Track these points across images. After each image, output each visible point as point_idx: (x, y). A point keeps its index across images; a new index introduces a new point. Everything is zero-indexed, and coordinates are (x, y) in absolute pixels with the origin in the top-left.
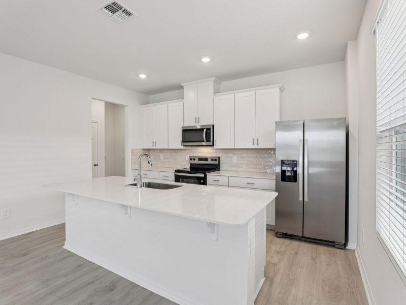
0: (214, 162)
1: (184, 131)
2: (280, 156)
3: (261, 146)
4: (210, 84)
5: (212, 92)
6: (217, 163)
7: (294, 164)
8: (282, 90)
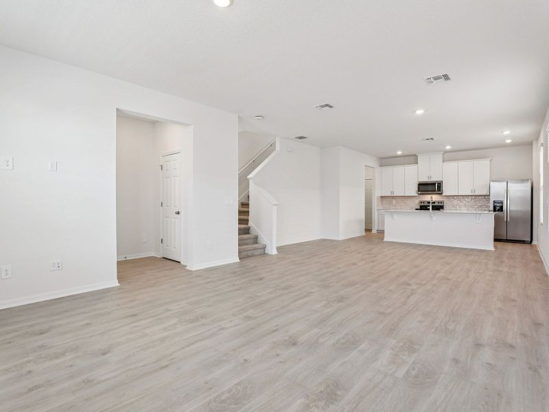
0: (440, 204)
1: (419, 184)
2: (492, 199)
3: (477, 193)
4: (440, 157)
5: (441, 160)
6: (442, 204)
7: (502, 203)
8: (491, 161)
